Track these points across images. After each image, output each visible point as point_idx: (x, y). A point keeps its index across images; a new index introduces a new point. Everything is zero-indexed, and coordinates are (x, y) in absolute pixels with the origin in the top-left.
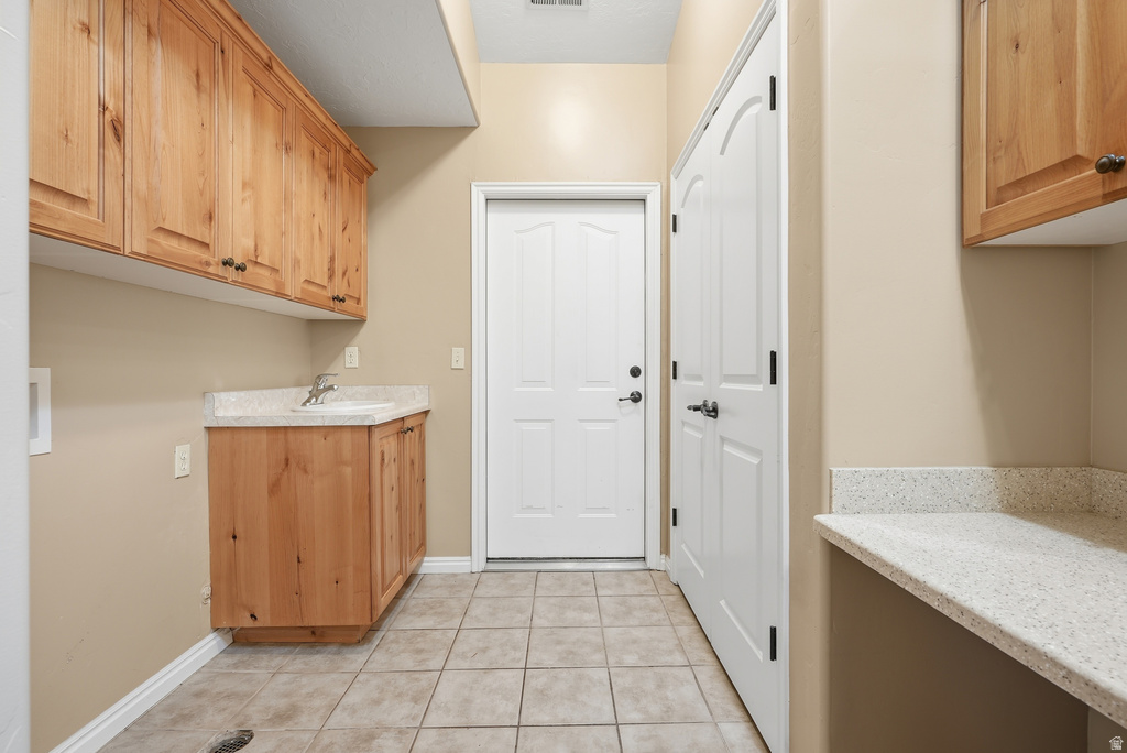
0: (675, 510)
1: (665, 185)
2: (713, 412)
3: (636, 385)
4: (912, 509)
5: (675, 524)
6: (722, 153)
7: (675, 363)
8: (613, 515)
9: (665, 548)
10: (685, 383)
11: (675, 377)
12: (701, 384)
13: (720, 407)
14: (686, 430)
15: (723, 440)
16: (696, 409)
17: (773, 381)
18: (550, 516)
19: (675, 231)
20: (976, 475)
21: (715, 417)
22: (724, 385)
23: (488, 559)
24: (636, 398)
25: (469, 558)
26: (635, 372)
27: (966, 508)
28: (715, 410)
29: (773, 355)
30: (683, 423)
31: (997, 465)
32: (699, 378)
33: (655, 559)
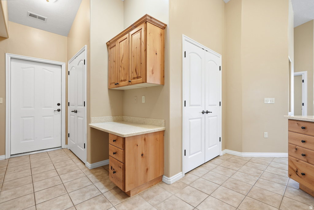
0: (69, 134)
1: (67, 63)
2: (76, 112)
3: (59, 107)
4: (102, 122)
5: (69, 137)
6: (78, 65)
7: (69, 103)
8: (53, 138)
9: (67, 143)
10: (71, 107)
11: (69, 106)
12: (74, 107)
13: (77, 111)
14: (71, 116)
15: (78, 117)
16: (73, 111)
17: (84, 106)
18: (33, 141)
19: (69, 74)
20: (110, 117)
21: (77, 113)
22: (78, 107)
23: (11, 155)
24: (59, 110)
25: (4, 155)
26: (59, 104)
27: (109, 121)
28: (76, 111)
29: (84, 102)
30: (71, 115)
31: (113, 116)
32: (74, 106)
33: (64, 146)
